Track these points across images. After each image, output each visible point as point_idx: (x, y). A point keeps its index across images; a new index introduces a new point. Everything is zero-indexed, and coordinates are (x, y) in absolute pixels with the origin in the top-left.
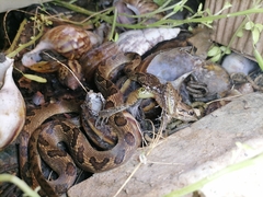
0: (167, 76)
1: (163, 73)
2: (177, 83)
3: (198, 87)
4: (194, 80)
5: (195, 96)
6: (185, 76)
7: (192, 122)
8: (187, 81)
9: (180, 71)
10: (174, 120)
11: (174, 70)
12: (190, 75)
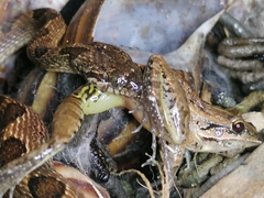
0: (157, 40)
1: (145, 34)
2: (188, 54)
3: (248, 51)
4: (234, 35)
5: (247, 78)
6: (206, 28)
7: (249, 151)
8: (214, 44)
9: (190, 17)
10: (201, 158)
11: (174, 21)
12: (219, 25)
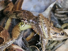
0: (38, 9)
1: (35, 7)
2: (47, 13)
3: (63, 12)
4: (59, 7)
5: (63, 19)
6: (52, 6)
8: (54, 10)
9: (47, 3)
12: (55, 5)
